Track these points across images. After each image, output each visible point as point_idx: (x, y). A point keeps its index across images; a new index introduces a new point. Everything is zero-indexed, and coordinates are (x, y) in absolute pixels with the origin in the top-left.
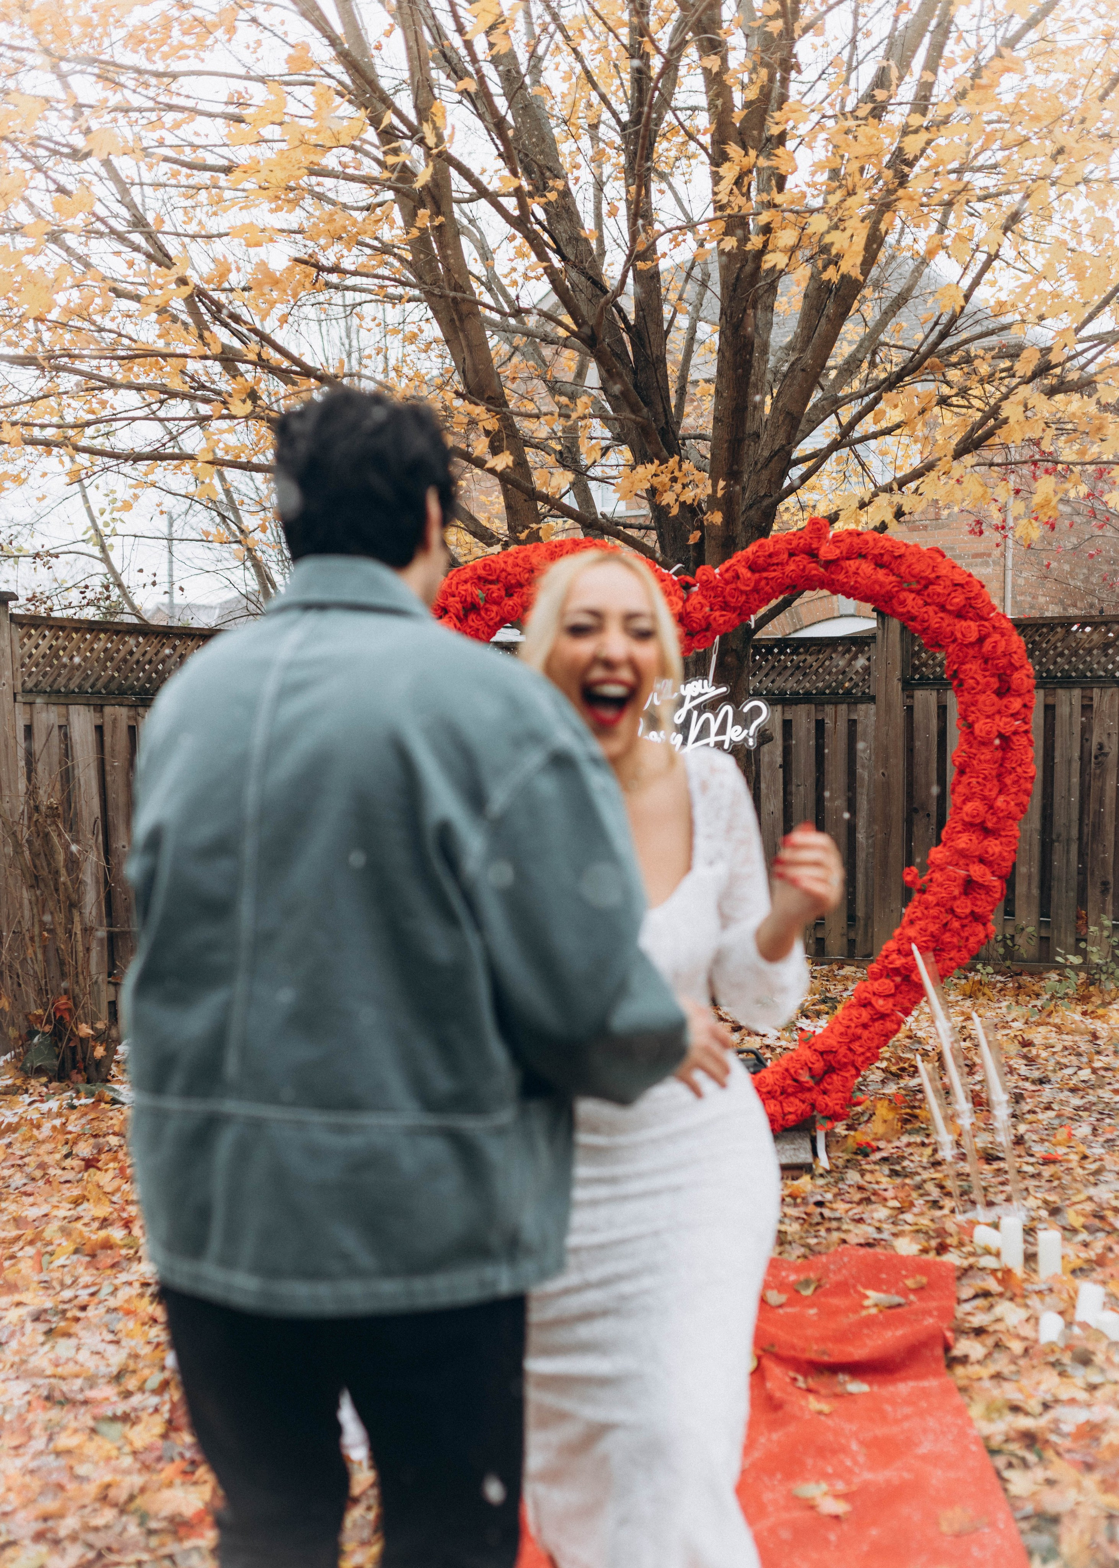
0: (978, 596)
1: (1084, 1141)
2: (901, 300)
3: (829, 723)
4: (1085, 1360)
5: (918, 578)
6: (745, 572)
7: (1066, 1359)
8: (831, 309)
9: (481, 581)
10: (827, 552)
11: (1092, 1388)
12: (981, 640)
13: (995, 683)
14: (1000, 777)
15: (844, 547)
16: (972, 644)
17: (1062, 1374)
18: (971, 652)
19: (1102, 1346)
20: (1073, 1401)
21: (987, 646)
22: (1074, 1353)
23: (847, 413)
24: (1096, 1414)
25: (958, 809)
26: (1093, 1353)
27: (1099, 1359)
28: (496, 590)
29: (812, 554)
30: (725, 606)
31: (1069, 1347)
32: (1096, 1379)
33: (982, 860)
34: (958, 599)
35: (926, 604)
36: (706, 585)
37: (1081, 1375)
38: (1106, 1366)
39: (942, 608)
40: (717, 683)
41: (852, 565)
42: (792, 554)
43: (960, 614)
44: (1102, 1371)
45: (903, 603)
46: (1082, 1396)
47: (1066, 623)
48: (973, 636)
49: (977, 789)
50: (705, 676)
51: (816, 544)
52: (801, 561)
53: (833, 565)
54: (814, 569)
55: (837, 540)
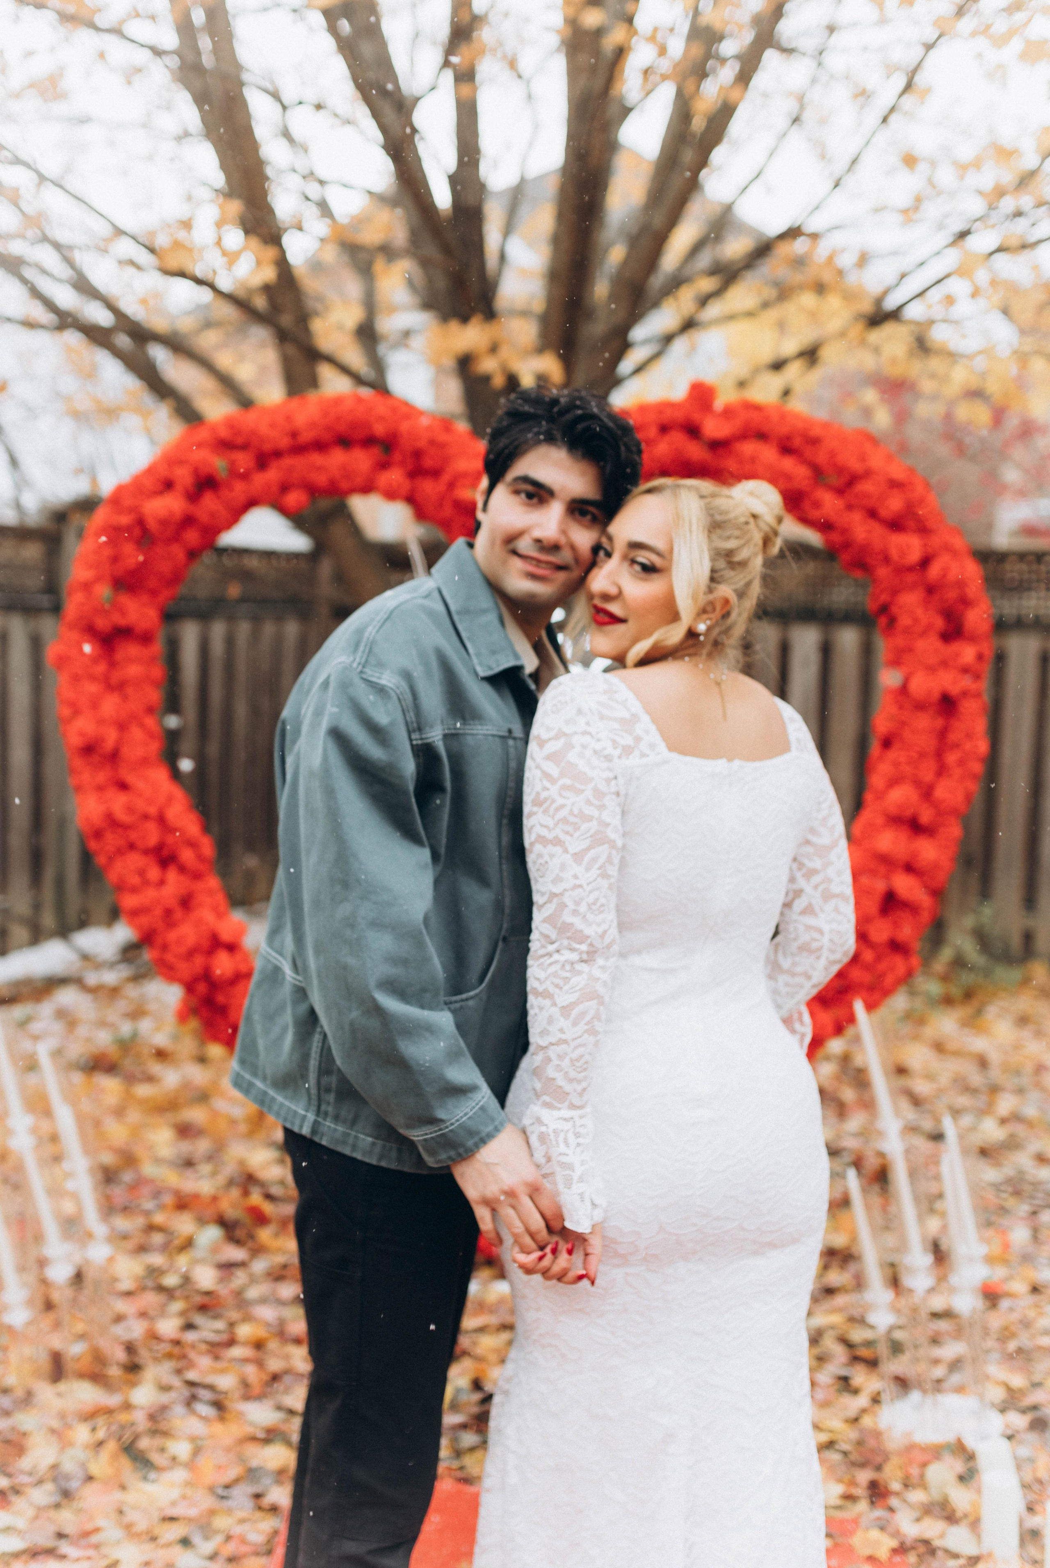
0: (921, 501)
5: (840, 470)
9: (225, 445)
10: (713, 428)
12: (925, 562)
13: (939, 623)
14: (939, 755)
15: (736, 423)
16: (911, 569)
18: (910, 578)
21: (934, 571)
25: (880, 796)
28: (244, 460)
29: (692, 430)
33: (909, 868)
34: (894, 504)
35: (850, 507)
39: (872, 514)
42: (664, 429)
43: (896, 525)
45: (817, 505)
48: (914, 556)
49: (907, 769)
51: (696, 416)
52: (677, 438)
53: (718, 446)
54: (695, 452)
55: (728, 412)
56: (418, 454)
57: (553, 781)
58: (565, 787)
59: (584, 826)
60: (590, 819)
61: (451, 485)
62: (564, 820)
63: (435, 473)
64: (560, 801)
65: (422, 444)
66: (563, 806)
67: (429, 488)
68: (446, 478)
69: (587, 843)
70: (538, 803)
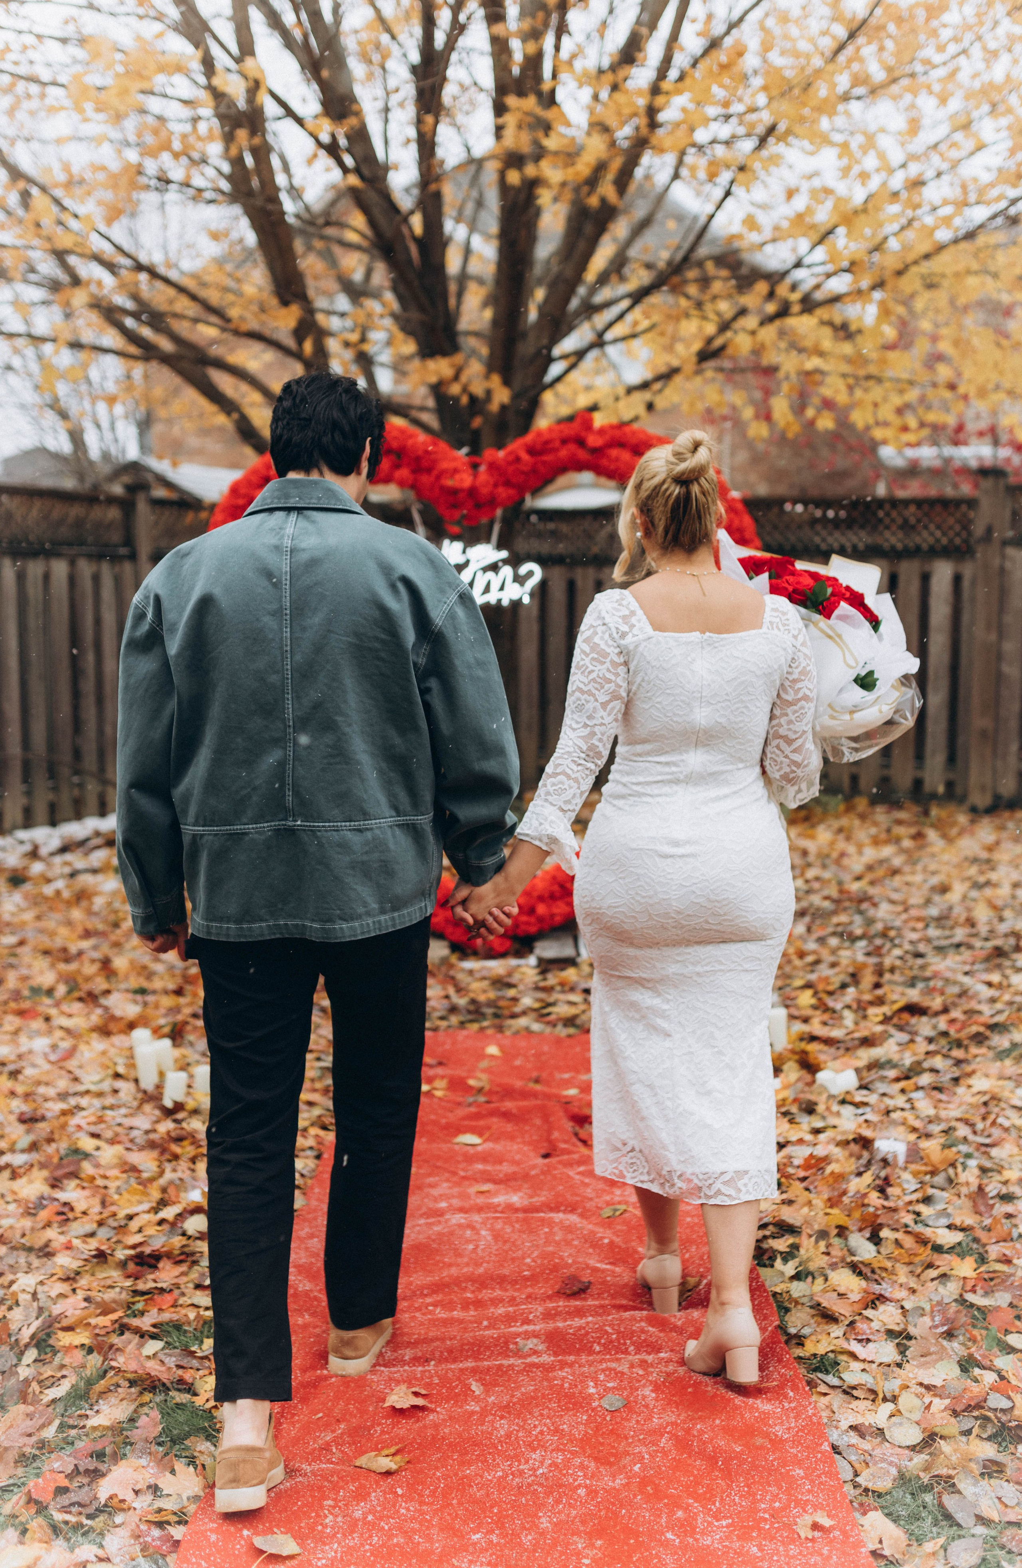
1: (801, 937)
2: (645, 224)
3: (579, 583)
4: (810, 1109)
6: (525, 456)
7: (794, 1109)
8: (589, 229)
10: (593, 441)
11: (817, 1131)
15: (607, 437)
17: (791, 1121)
19: (824, 1097)
20: (801, 1141)
22: (800, 1104)
23: (601, 319)
24: (820, 1151)
26: (816, 1104)
27: (821, 1108)
29: (580, 442)
30: (508, 484)
31: (795, 1100)
32: (819, 1124)
36: (493, 467)
37: (807, 1122)
38: (826, 1114)
40: (499, 547)
41: (614, 452)
42: (564, 442)
44: (824, 1118)
46: (809, 1137)
47: (780, 502)
50: (488, 541)
51: (583, 434)
52: (572, 447)
53: (598, 451)
54: (582, 455)
55: (602, 431)
56: (418, 459)
57: (587, 655)
58: (593, 659)
59: (607, 686)
60: (609, 681)
61: (438, 477)
62: (594, 680)
63: (429, 470)
64: (591, 668)
65: (420, 453)
66: (593, 671)
67: (425, 479)
68: (435, 472)
69: (607, 698)
70: (578, 668)
